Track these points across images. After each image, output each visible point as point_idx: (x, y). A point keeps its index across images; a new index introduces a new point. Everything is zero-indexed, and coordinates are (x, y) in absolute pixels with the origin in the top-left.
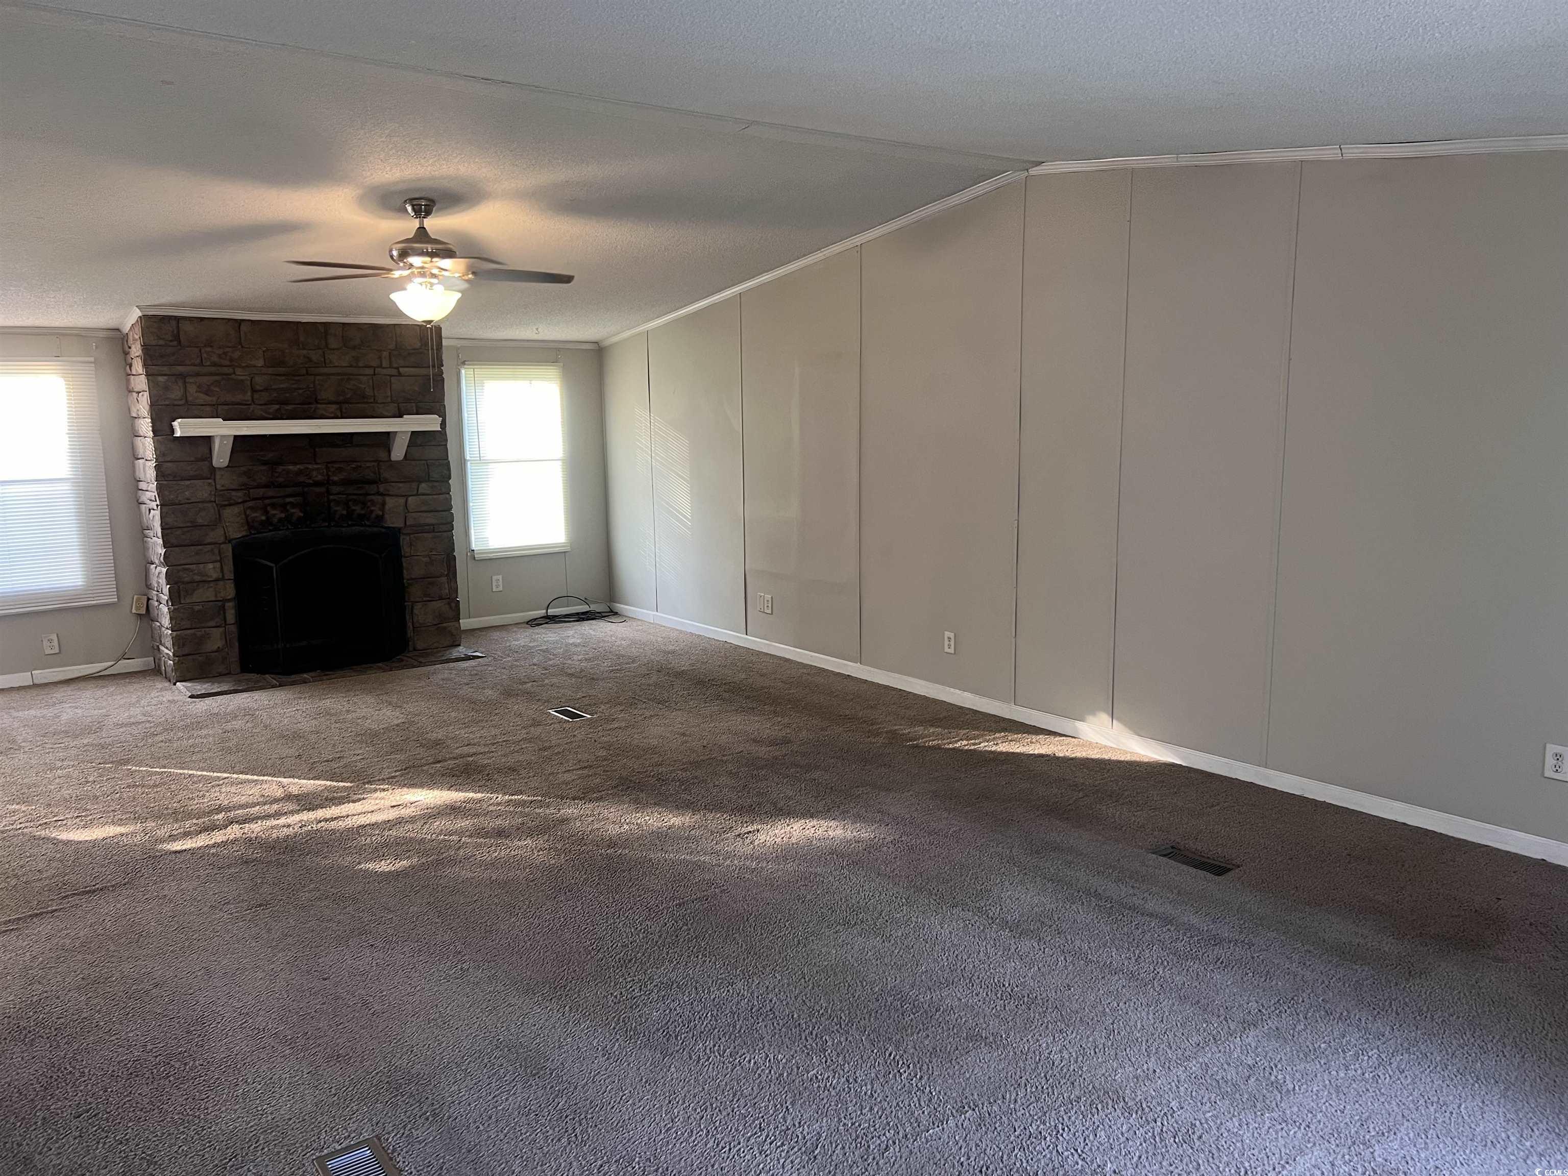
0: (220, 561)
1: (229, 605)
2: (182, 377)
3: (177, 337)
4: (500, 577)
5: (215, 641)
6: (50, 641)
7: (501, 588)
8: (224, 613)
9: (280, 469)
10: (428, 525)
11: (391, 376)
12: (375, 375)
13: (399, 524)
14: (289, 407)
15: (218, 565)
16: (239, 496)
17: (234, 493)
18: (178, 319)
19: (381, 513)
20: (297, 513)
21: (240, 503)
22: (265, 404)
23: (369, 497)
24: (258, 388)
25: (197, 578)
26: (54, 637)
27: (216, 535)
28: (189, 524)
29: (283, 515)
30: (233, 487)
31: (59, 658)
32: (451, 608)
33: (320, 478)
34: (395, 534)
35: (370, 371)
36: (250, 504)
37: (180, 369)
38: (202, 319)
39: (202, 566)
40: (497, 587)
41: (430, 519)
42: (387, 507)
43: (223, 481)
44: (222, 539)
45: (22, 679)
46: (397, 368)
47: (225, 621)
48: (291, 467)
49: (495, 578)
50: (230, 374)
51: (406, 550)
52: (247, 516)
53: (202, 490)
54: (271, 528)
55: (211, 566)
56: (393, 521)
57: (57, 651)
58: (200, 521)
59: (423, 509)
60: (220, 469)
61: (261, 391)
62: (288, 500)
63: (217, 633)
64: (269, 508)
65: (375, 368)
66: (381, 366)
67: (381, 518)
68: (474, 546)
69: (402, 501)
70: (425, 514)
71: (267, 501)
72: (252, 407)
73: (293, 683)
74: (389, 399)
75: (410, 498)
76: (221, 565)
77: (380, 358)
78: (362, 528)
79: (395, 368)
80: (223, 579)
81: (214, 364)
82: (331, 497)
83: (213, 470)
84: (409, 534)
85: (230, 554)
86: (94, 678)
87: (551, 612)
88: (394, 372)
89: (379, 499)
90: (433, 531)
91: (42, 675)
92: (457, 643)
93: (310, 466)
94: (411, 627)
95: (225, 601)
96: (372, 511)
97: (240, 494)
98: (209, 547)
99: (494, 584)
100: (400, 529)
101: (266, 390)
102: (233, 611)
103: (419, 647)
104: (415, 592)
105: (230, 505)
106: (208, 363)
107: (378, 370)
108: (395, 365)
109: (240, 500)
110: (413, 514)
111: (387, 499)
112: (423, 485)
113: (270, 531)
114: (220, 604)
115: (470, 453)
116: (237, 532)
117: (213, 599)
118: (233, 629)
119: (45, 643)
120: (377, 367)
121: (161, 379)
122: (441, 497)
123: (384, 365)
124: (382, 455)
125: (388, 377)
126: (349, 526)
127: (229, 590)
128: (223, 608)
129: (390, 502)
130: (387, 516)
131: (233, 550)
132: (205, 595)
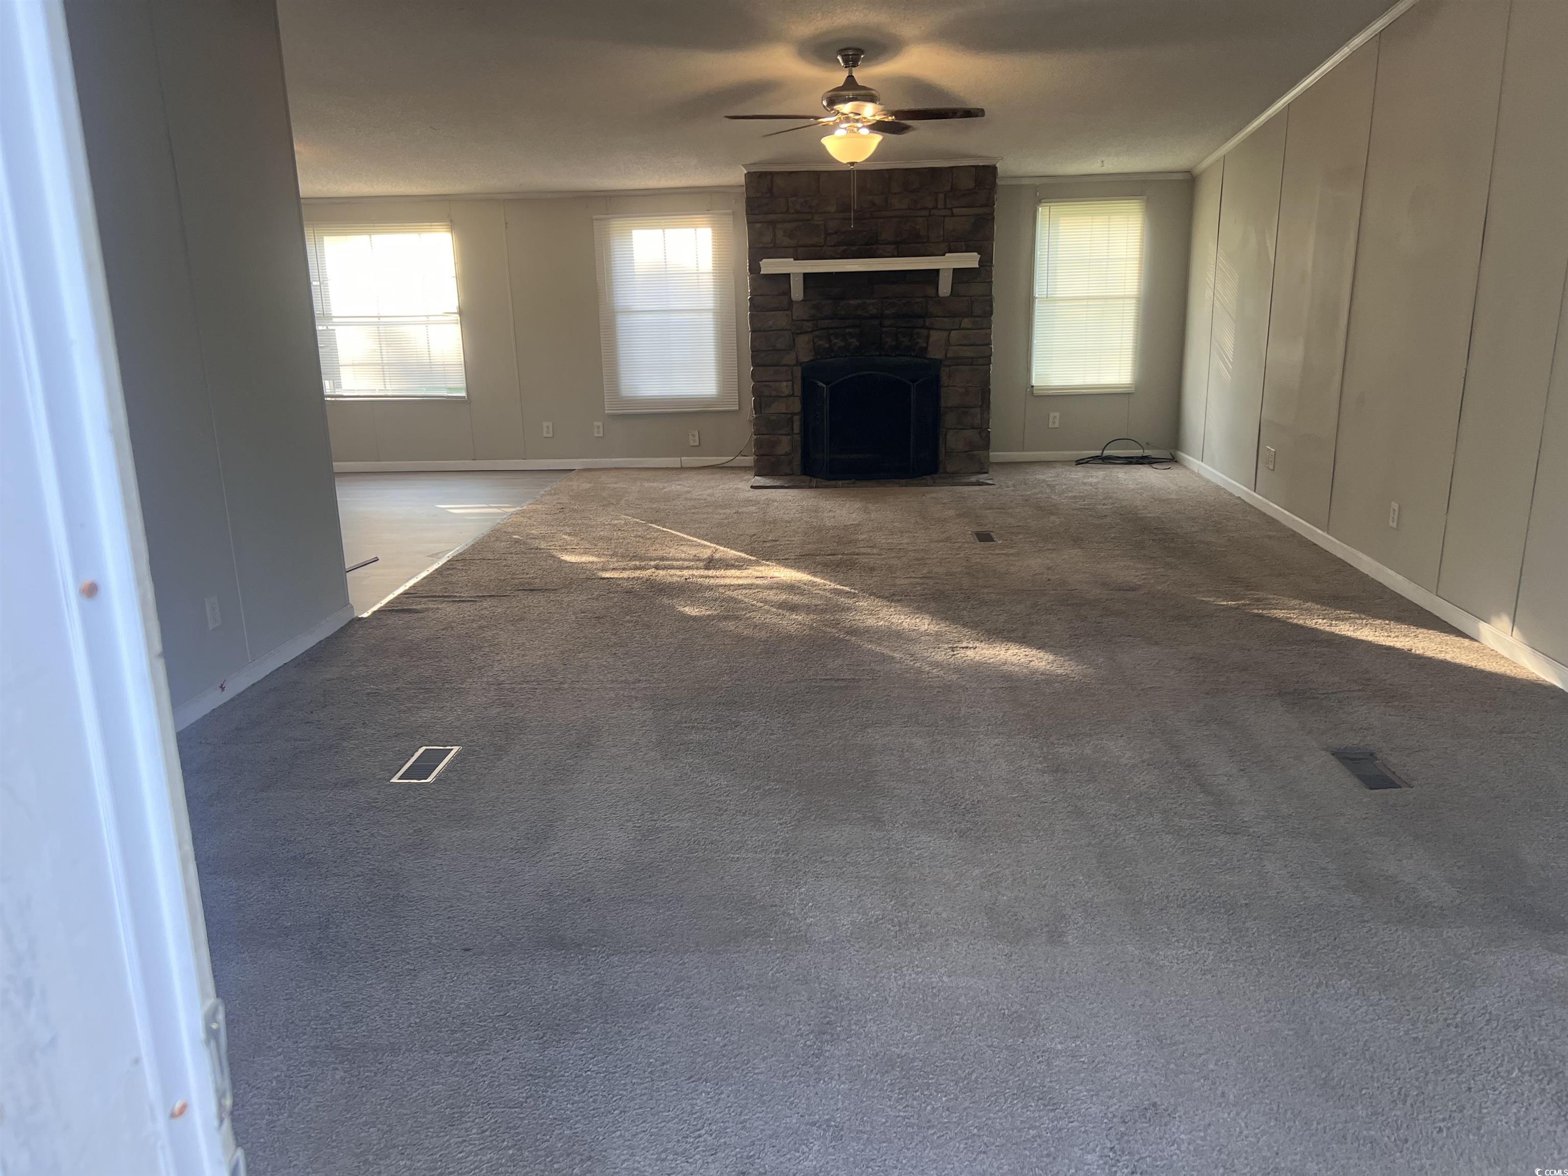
0: (792, 380)
1: (796, 418)
2: (773, 223)
3: (770, 190)
4: (1057, 414)
5: (785, 445)
6: (693, 435)
7: (1057, 425)
8: (793, 425)
9: (842, 303)
10: (967, 358)
11: (944, 216)
12: (930, 216)
13: (939, 356)
14: (853, 248)
15: (790, 383)
16: (808, 326)
17: (805, 323)
18: (772, 174)
19: (925, 345)
20: (854, 342)
21: (810, 332)
22: (834, 246)
23: (916, 330)
24: (830, 231)
25: (774, 393)
26: (696, 433)
27: (789, 359)
28: (770, 348)
29: (842, 344)
30: (805, 318)
31: (698, 450)
32: (981, 436)
33: (874, 311)
34: (937, 364)
35: (926, 213)
36: (817, 333)
37: (772, 217)
38: (791, 173)
39: (777, 384)
40: (1054, 423)
41: (968, 352)
42: (931, 340)
43: (798, 313)
44: (794, 362)
45: (673, 462)
46: (951, 209)
47: (793, 431)
48: (852, 302)
49: (1052, 415)
50: (810, 220)
51: (944, 379)
52: (814, 343)
53: (781, 320)
54: (832, 355)
55: (785, 384)
56: (935, 353)
57: (697, 444)
58: (779, 346)
59: (966, 342)
60: (797, 302)
61: (832, 234)
62: (847, 330)
63: (785, 439)
64: (832, 337)
65: (930, 210)
66: (936, 208)
67: (925, 349)
68: (1034, 382)
69: (945, 334)
70: (966, 348)
71: (831, 331)
72: (824, 248)
73: (826, 487)
74: (941, 239)
75: (953, 332)
76: (793, 384)
77: (936, 200)
78: (908, 359)
79: (949, 209)
80: (793, 395)
81: (797, 212)
82: (884, 329)
83: (791, 302)
84: (949, 366)
85: (799, 375)
86: (718, 468)
87: (1107, 453)
88: (948, 212)
89: (924, 332)
90: (971, 364)
91: (688, 461)
92: (984, 471)
93: (868, 301)
94: (944, 451)
95: (794, 414)
96: (918, 343)
97: (810, 324)
98: (784, 369)
99: (1051, 420)
100: (941, 361)
101: (836, 233)
102: (798, 423)
103: (948, 470)
104: (949, 419)
105: (801, 333)
106: (793, 211)
107: (933, 211)
108: (949, 206)
109: (810, 330)
110: (954, 348)
111: (932, 332)
112: (966, 320)
113: (832, 357)
114: (790, 416)
115: (1039, 290)
116: (805, 357)
117: (785, 411)
118: (798, 438)
119: (691, 437)
120: (933, 209)
121: (758, 225)
122: (983, 332)
123: (939, 206)
124: (930, 291)
125: (942, 218)
126: (896, 356)
127: (797, 406)
128: (791, 421)
129: (935, 336)
130: (930, 349)
131: (802, 373)
132: (779, 407)
